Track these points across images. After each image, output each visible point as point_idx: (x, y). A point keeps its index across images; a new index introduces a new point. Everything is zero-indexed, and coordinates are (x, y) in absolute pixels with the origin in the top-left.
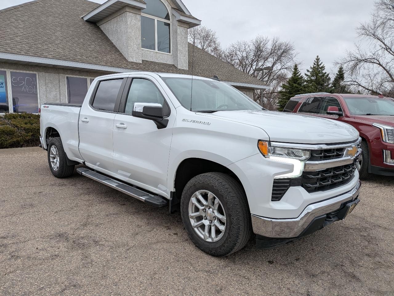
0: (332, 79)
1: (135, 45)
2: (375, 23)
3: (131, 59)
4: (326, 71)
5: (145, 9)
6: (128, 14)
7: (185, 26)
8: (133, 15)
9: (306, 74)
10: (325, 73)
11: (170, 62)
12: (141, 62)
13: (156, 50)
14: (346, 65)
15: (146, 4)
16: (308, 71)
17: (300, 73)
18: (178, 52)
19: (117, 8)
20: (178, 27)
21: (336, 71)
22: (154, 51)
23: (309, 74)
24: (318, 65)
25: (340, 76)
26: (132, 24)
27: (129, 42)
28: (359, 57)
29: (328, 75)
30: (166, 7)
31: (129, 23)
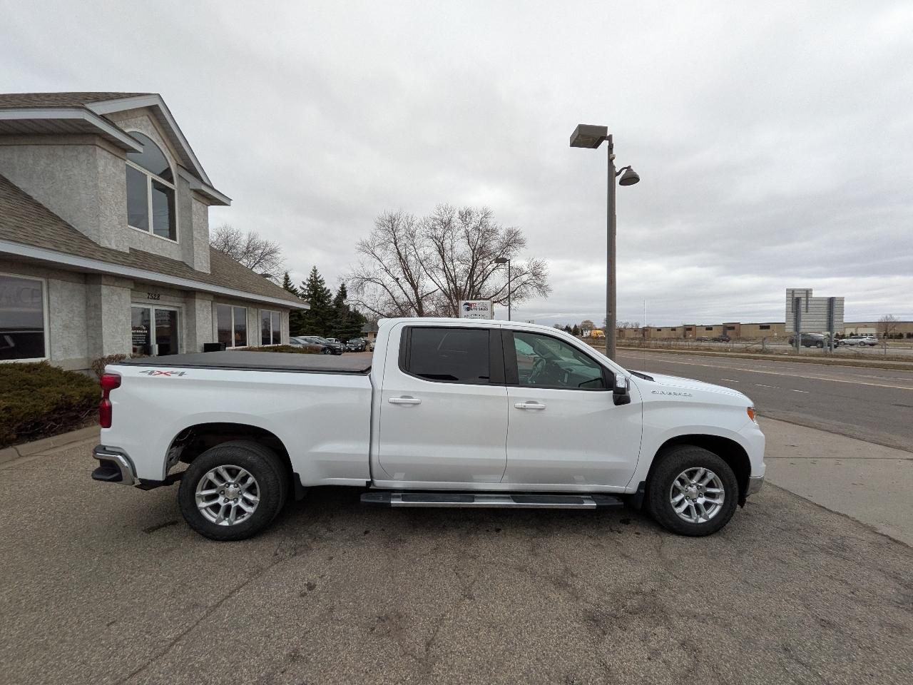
0: (334, 296)
1: (115, 217)
2: (373, 241)
3: (106, 242)
4: (327, 286)
5: (140, 153)
6: (99, 150)
7: (205, 201)
8: (110, 156)
9: (301, 287)
10: (325, 288)
11: (177, 257)
12: (128, 252)
13: (151, 232)
14: (350, 282)
15: (143, 145)
16: (304, 283)
17: (292, 285)
18: (195, 242)
19: (62, 129)
20: (194, 200)
21: (338, 287)
22: (146, 232)
23: (305, 287)
24: (316, 278)
25: (343, 294)
26: (108, 173)
27: (102, 207)
28: (363, 274)
29: (329, 290)
30: (167, 160)
31: (100, 169)
